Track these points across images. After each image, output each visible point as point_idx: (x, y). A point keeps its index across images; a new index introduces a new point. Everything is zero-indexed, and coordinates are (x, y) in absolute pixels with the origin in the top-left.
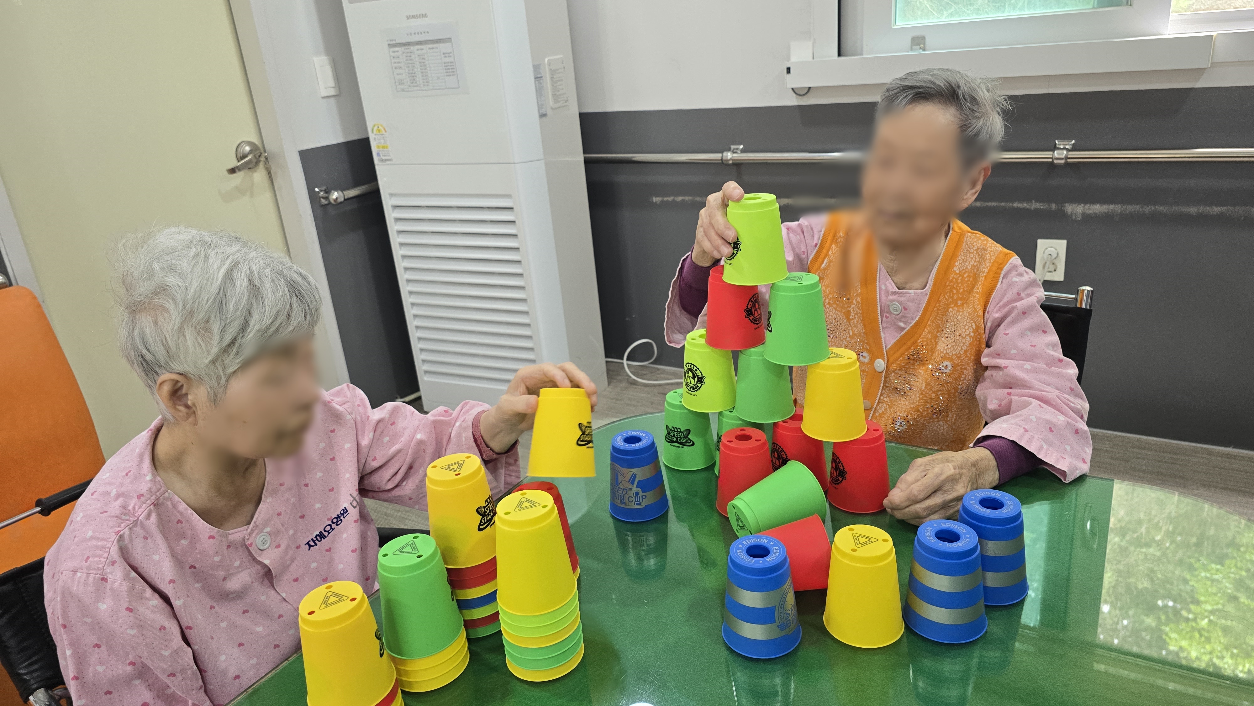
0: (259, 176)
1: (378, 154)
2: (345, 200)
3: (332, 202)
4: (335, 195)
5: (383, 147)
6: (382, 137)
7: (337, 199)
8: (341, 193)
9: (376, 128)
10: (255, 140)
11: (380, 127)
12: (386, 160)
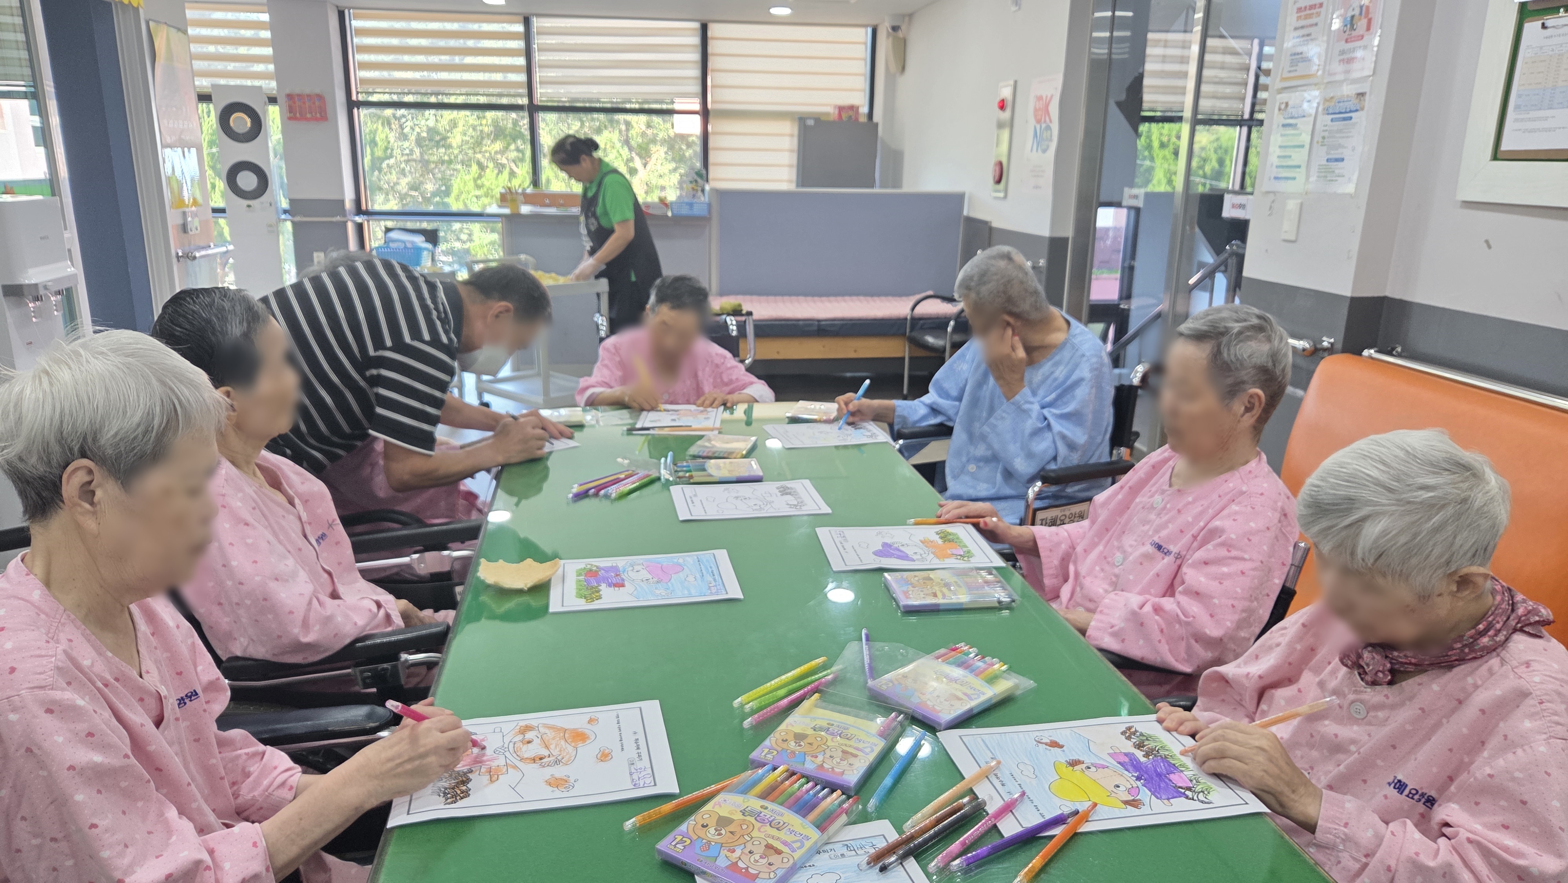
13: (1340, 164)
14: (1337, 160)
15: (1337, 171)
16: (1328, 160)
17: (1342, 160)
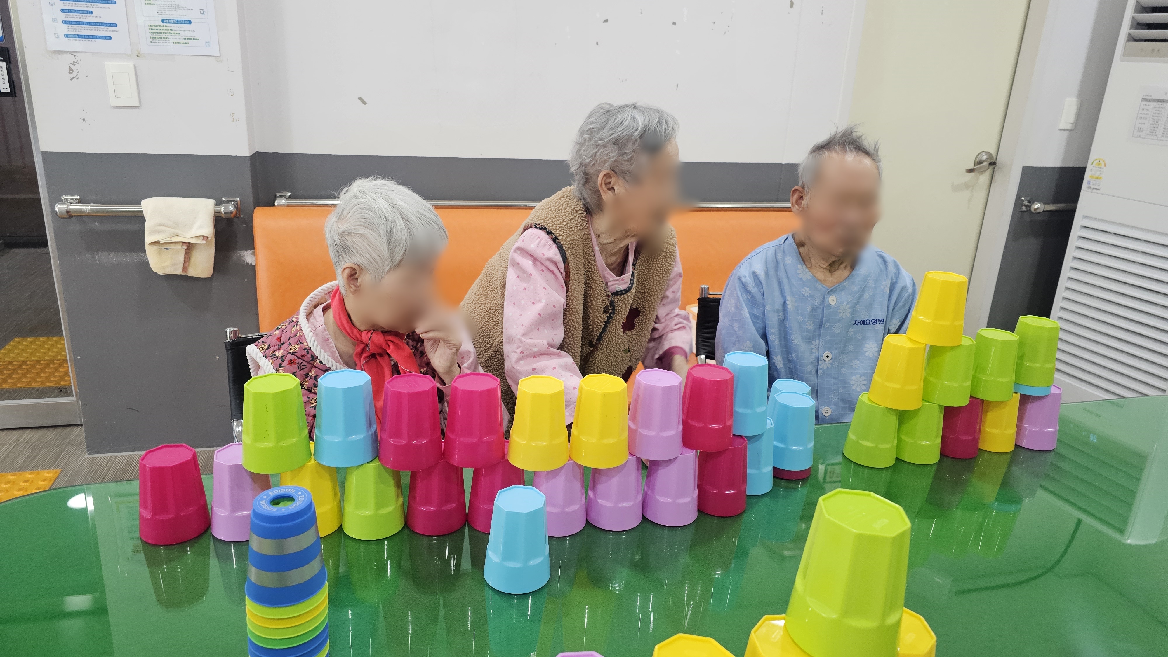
0: (984, 178)
1: (1089, 183)
2: (1044, 211)
3: (1033, 210)
4: (1037, 206)
5: (1097, 178)
6: (1099, 169)
7: (1037, 209)
8: (1043, 205)
9: (1097, 161)
10: (993, 152)
11: (1101, 162)
12: (1093, 188)
13: (186, 26)
14: (178, 22)
15: (182, 33)
16: (163, 21)
17: (190, 22)
